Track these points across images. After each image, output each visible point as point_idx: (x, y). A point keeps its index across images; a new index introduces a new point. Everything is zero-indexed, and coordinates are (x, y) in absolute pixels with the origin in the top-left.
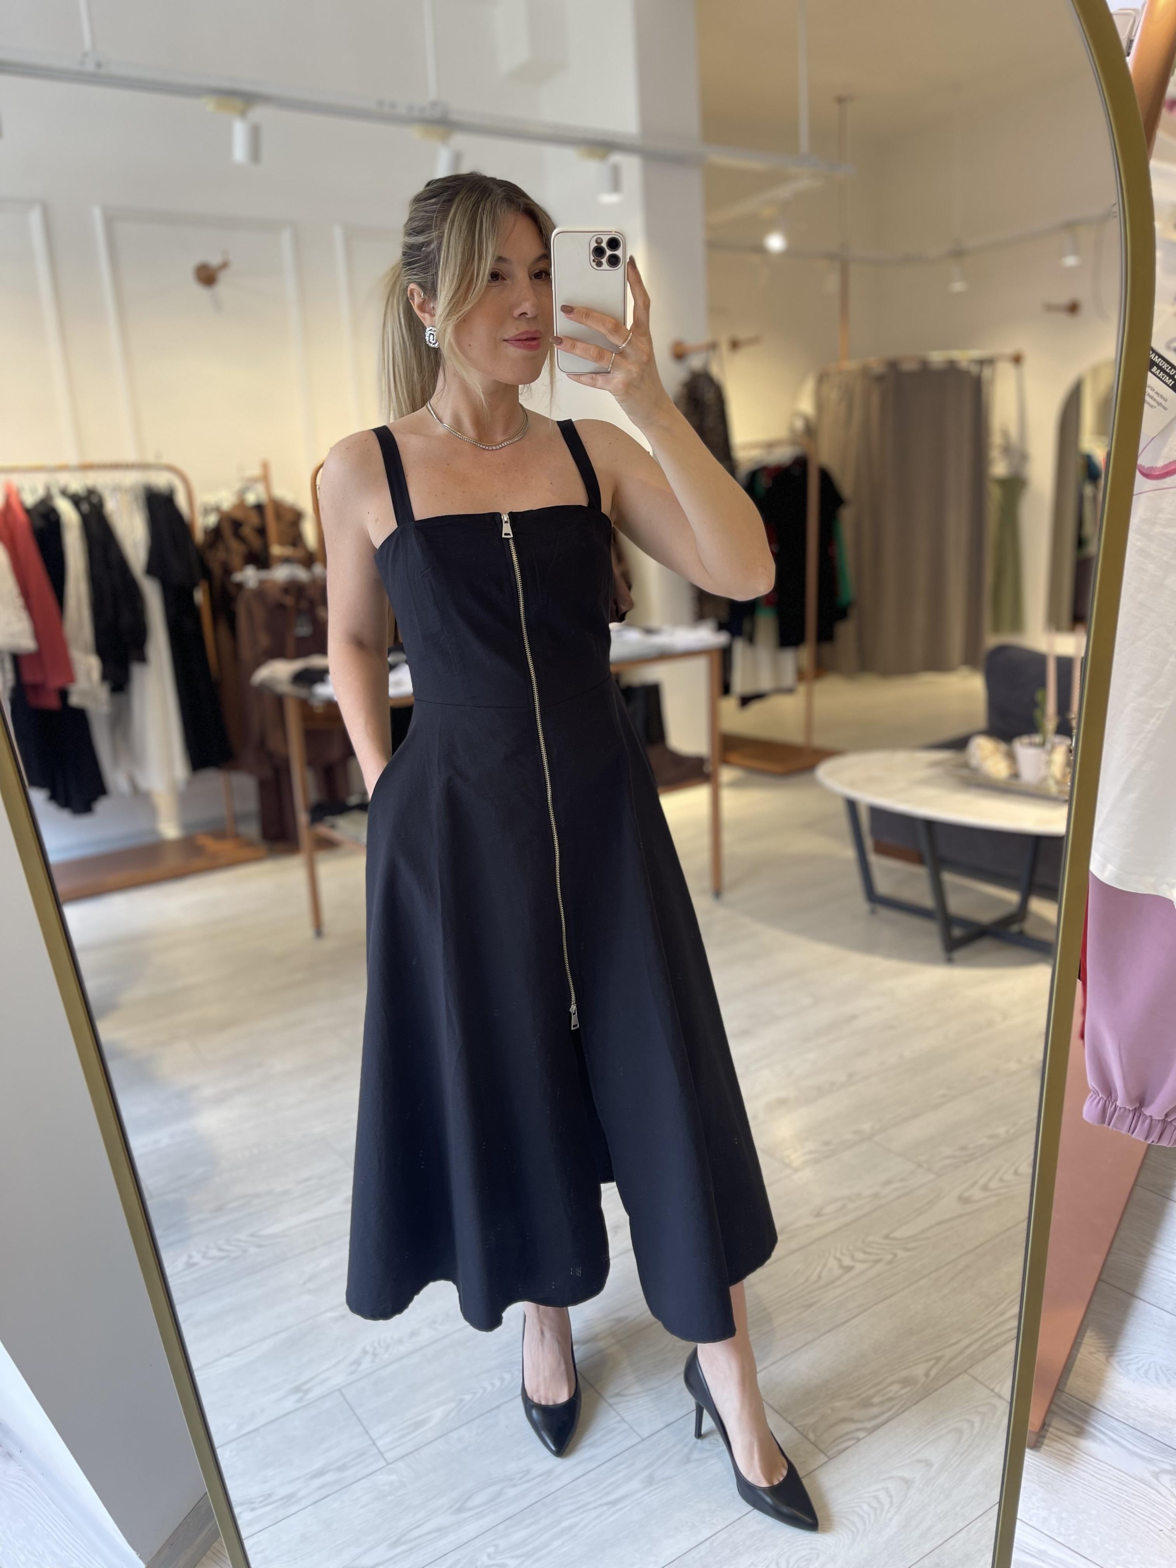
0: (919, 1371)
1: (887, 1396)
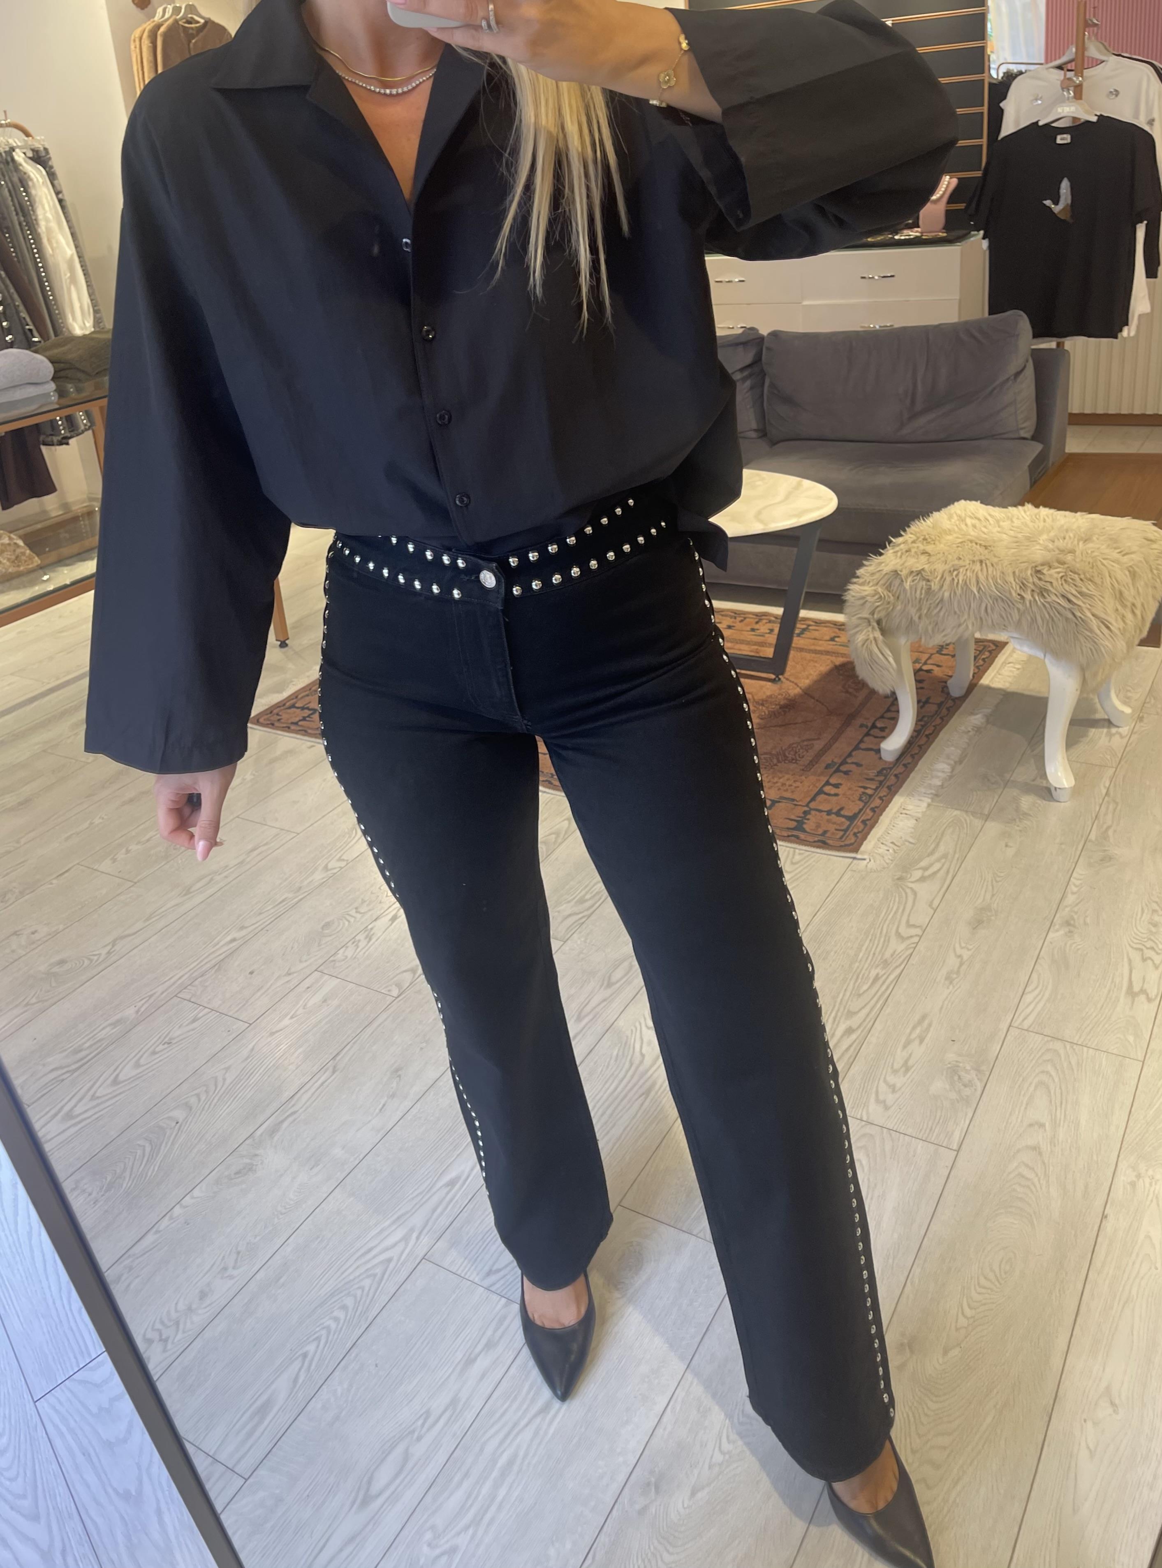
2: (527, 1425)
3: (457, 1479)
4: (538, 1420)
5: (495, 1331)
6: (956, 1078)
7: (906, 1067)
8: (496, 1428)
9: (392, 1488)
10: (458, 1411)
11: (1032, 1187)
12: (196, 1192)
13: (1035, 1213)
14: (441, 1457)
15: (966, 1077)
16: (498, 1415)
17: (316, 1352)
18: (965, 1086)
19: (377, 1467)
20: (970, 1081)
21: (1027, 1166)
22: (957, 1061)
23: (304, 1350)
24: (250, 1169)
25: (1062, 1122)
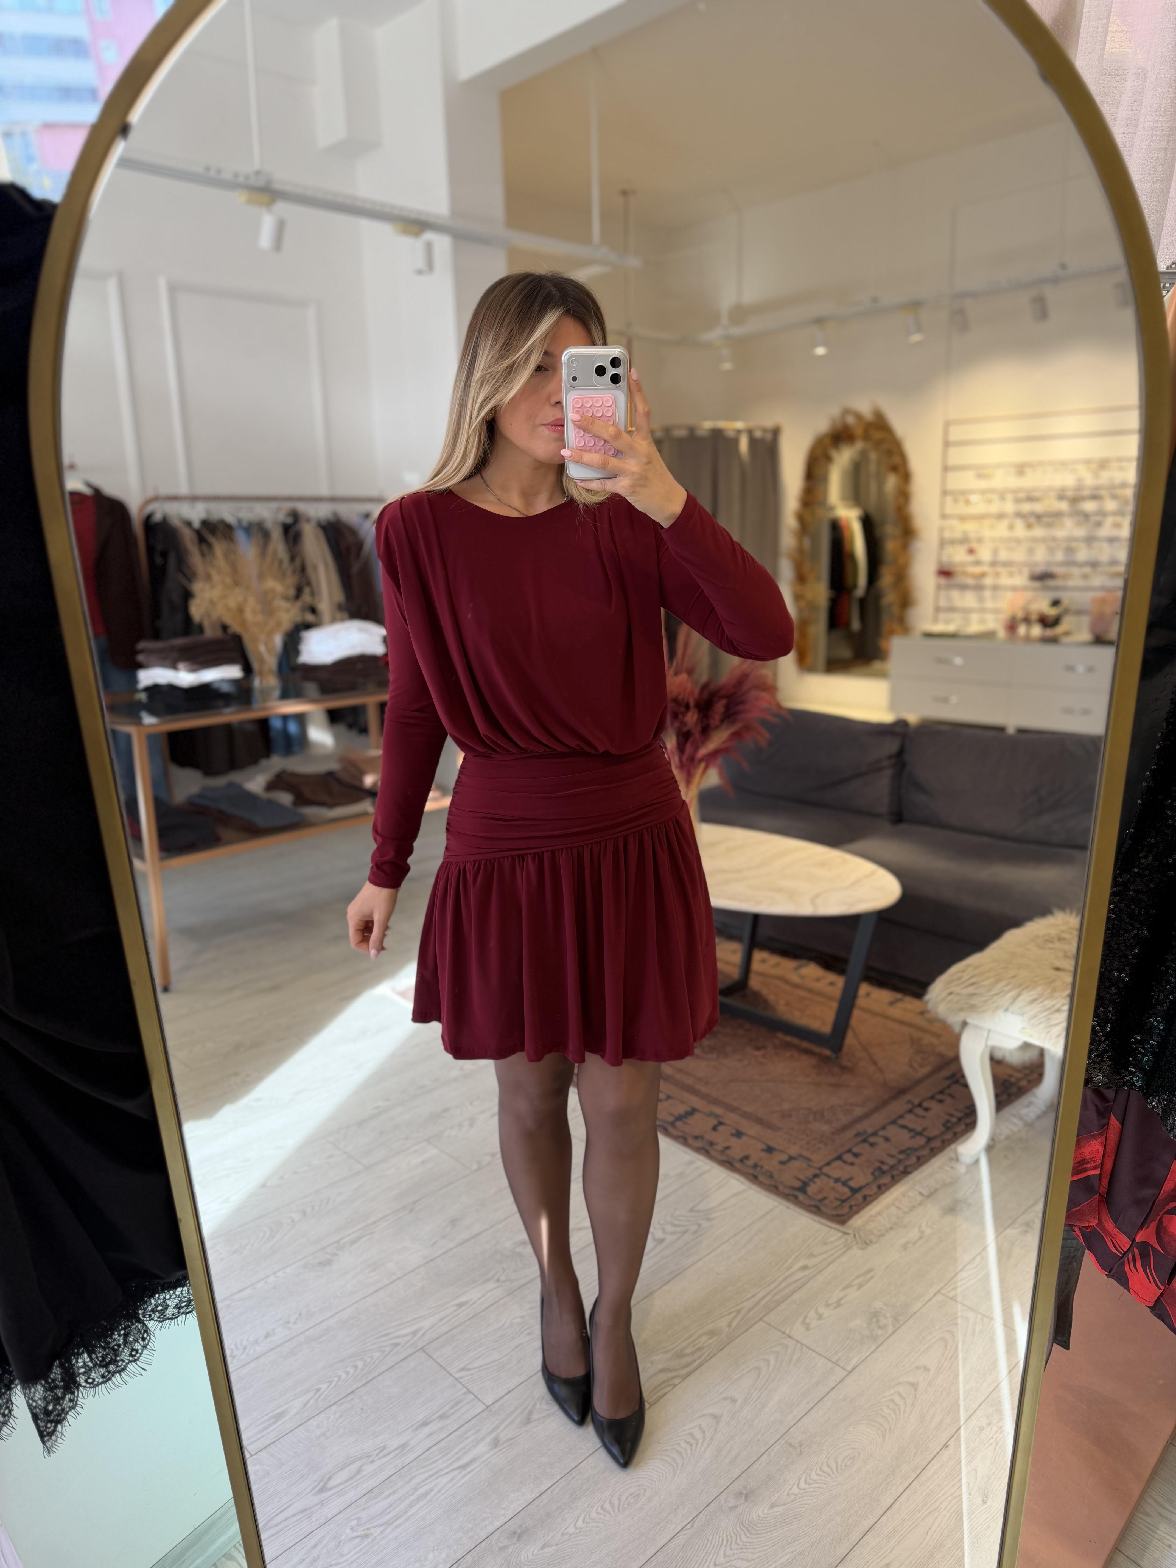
0: (723, 1323)
1: (696, 1347)
2: (447, 1473)
3: (387, 1493)
4: (457, 1472)
5: (451, 1408)
6: (874, 1320)
7: (838, 1304)
8: (426, 1469)
9: (341, 1487)
10: (405, 1451)
11: (897, 1412)
12: (288, 1270)
13: (890, 1430)
14: (382, 1477)
15: (883, 1321)
16: (430, 1462)
17: (326, 1390)
18: (879, 1327)
19: (338, 1471)
20: (885, 1325)
21: (900, 1395)
22: (881, 1309)
23: (319, 1386)
24: (329, 1263)
25: (944, 1372)
